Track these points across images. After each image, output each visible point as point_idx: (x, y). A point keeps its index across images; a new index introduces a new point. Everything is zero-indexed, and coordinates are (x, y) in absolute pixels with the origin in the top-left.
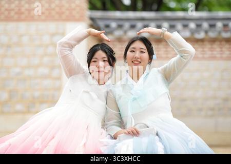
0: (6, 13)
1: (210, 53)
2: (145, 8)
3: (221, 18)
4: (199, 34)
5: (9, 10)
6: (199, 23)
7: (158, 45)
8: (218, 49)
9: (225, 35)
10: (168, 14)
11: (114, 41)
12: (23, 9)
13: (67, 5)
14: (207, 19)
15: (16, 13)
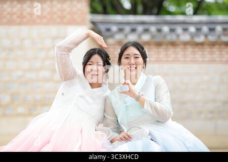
0: (9, 17)
1: (210, 56)
2: (146, 12)
3: (221, 22)
4: (199, 37)
5: (11, 14)
6: (199, 26)
7: (158, 48)
8: (218, 53)
9: (225, 39)
10: (168, 18)
11: (114, 45)
12: (25, 14)
13: (68, 9)
14: (207, 23)
15: (18, 17)
